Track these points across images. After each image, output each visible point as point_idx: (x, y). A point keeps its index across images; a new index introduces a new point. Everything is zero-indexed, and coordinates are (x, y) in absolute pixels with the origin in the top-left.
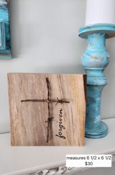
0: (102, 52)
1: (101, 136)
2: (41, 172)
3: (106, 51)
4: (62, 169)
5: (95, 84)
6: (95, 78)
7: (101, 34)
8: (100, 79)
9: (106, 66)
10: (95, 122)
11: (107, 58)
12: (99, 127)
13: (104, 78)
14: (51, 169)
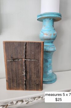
0: (51, 30)
1: (51, 82)
2: (12, 102)
3: (54, 29)
4: (26, 101)
5: (46, 51)
6: (46, 47)
7: (50, 19)
8: (50, 48)
9: (54, 39)
10: (48, 74)
11: (54, 35)
12: (51, 77)
13: (53, 47)
14: (18, 101)
